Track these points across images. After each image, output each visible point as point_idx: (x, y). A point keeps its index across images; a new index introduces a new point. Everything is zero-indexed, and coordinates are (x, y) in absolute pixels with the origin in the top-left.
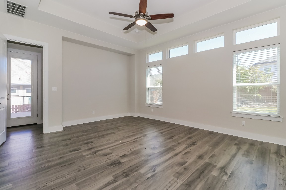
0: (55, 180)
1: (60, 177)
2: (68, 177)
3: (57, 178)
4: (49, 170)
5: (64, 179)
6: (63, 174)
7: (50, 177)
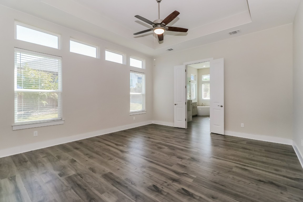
0: (242, 181)
1: (236, 180)
2: (231, 176)
3: (239, 181)
4: (239, 193)
5: (235, 177)
6: (232, 180)
7: (243, 186)
